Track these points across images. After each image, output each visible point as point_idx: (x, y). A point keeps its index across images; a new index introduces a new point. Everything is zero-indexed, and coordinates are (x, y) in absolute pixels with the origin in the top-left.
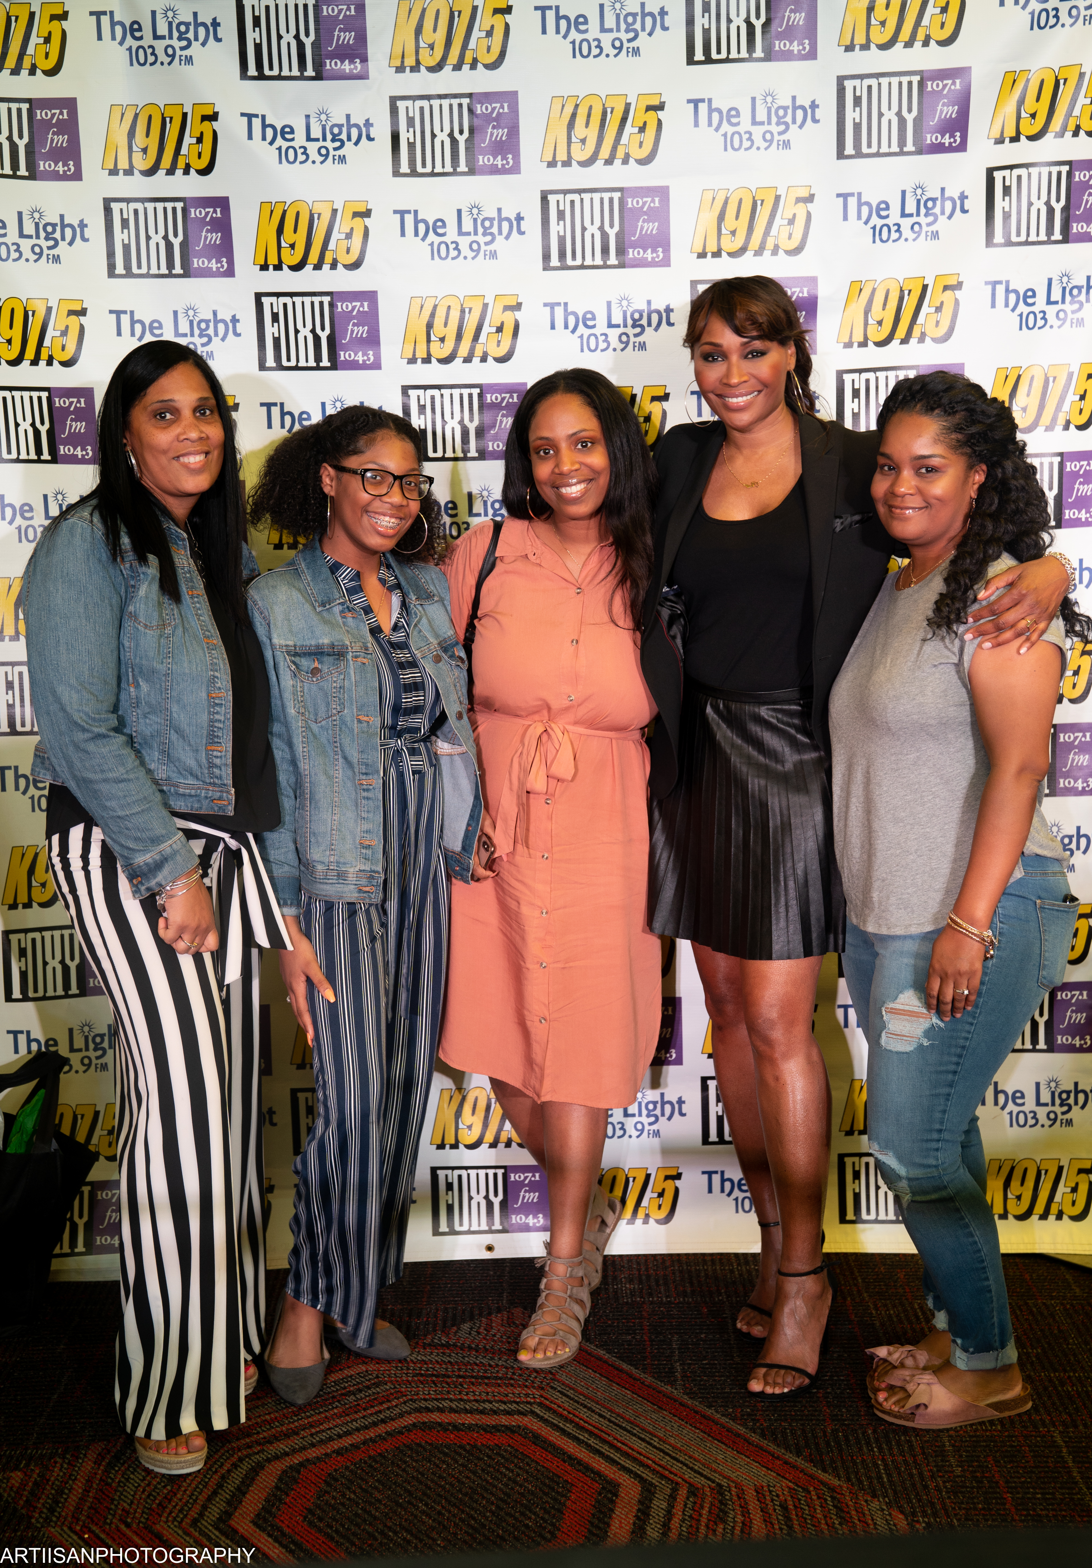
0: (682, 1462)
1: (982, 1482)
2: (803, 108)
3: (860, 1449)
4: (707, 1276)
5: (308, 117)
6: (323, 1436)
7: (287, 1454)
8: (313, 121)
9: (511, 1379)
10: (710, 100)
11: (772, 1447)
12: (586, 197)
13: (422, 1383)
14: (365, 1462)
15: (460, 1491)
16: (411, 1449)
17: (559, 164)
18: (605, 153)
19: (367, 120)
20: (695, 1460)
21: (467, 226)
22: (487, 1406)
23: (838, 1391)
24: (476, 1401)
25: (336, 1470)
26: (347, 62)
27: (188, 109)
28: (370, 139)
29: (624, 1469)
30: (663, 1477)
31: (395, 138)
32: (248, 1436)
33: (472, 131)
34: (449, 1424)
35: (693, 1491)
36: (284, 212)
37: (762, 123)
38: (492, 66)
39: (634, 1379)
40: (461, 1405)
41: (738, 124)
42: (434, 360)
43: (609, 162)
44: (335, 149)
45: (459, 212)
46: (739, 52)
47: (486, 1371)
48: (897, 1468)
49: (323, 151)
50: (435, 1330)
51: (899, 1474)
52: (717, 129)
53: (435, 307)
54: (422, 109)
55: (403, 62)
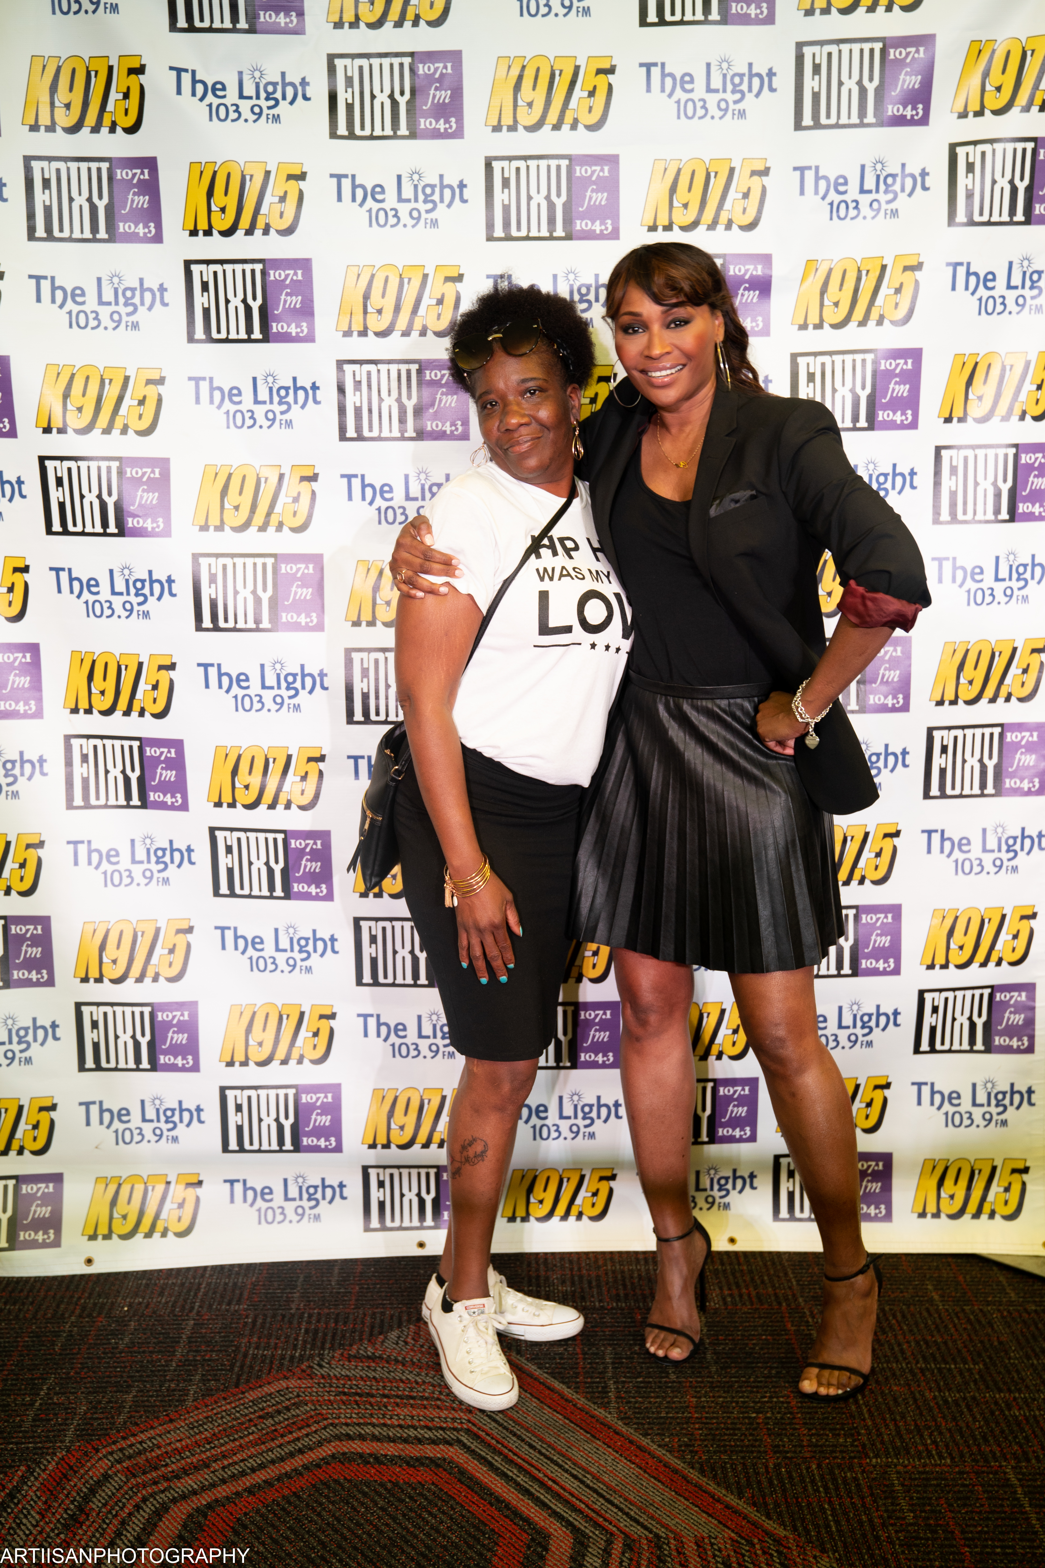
0: (617, 1507)
1: (936, 1532)
2: (759, 75)
3: (805, 1489)
4: (640, 1277)
5: (240, 73)
6: (235, 1470)
7: (194, 1493)
8: (246, 78)
9: (438, 1399)
10: (663, 65)
11: (712, 1487)
12: (533, 163)
13: (344, 1403)
14: (278, 1505)
15: (378, 1542)
16: (328, 1487)
17: (505, 128)
18: (553, 117)
19: (303, 79)
20: (632, 1503)
21: (407, 192)
22: (412, 1433)
23: (779, 1416)
24: (400, 1426)
25: (246, 1514)
26: (282, 14)
27: (114, 62)
28: (306, 98)
29: (555, 1514)
30: (596, 1525)
31: (333, 98)
32: (156, 1468)
33: (413, 92)
34: (371, 1455)
35: (630, 1544)
36: (215, 173)
37: (717, 91)
38: (436, 23)
39: (566, 1400)
40: (385, 1432)
41: (692, 91)
42: (370, 333)
43: (557, 127)
44: (269, 108)
45: (399, 177)
46: (694, 14)
47: (411, 1389)
48: (845, 1513)
49: (257, 110)
50: (361, 1340)
51: (848, 1521)
52: (670, 96)
53: (373, 276)
54: (361, 68)
55: (341, 18)
